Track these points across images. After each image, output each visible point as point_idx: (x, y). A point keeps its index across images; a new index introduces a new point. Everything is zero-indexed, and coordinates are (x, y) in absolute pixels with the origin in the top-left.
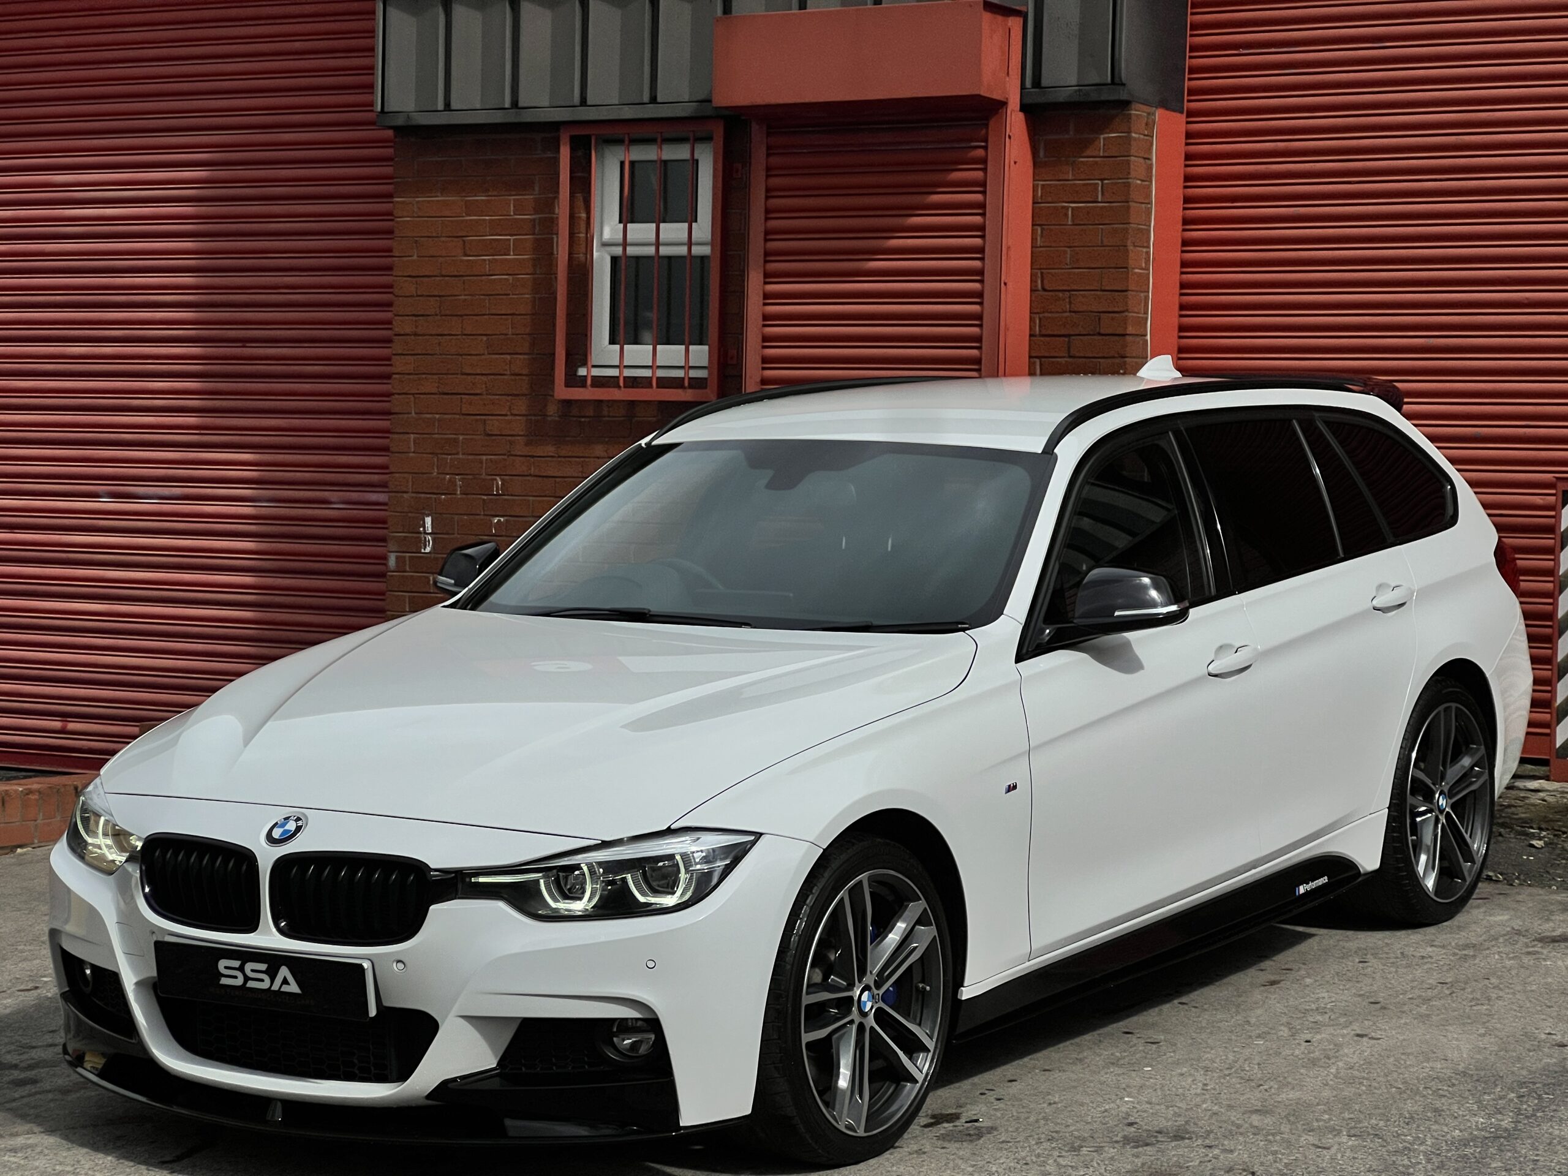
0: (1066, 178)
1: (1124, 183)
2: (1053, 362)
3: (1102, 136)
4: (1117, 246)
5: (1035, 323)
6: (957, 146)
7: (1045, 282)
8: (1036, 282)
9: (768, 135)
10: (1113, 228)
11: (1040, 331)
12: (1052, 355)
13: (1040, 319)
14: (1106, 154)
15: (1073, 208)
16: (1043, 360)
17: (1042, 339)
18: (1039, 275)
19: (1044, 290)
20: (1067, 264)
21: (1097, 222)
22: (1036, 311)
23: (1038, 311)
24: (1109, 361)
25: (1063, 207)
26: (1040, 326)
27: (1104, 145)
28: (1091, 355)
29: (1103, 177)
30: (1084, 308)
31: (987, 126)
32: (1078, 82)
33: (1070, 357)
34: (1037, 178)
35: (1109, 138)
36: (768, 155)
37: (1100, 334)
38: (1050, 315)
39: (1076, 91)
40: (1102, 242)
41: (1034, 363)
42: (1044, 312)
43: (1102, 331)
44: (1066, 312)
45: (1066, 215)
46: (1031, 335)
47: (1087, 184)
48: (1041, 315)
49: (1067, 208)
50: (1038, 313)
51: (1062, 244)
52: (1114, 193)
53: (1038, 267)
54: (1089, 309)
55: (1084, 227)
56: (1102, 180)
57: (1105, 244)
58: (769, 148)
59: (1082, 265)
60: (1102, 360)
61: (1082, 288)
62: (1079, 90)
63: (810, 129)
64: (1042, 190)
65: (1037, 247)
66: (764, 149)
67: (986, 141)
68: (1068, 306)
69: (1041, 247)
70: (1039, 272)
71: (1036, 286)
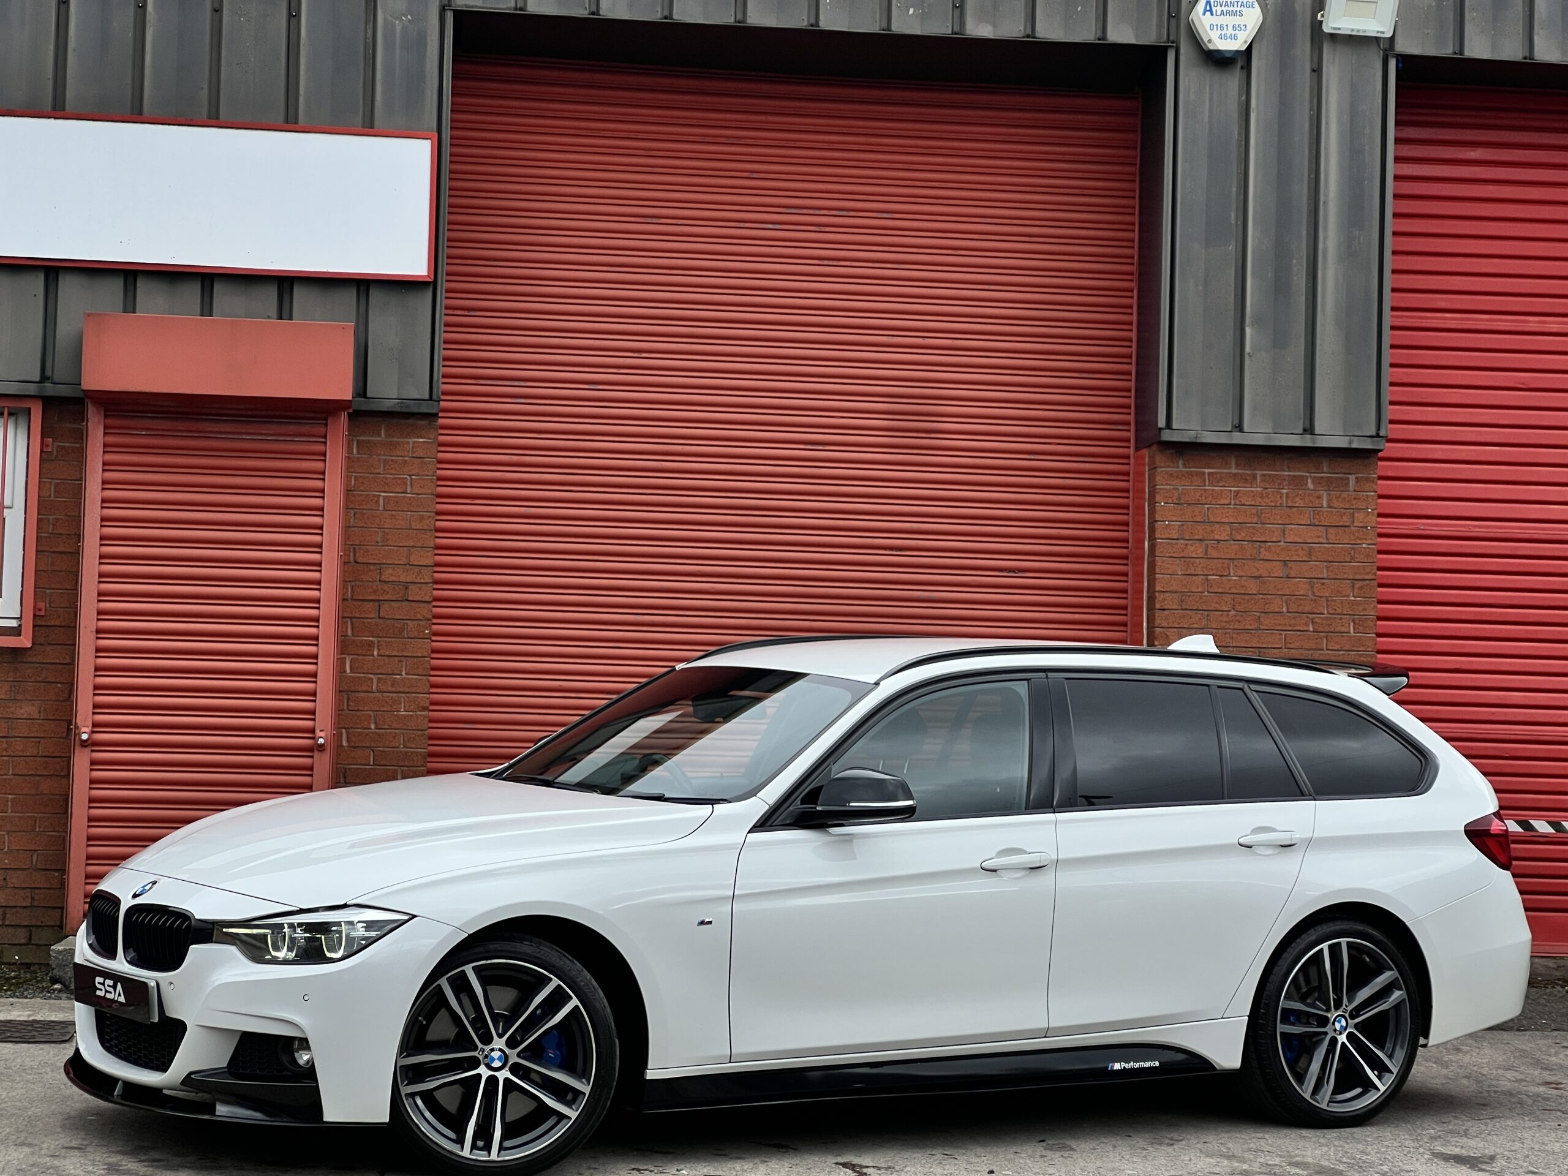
0: (378, 471)
1: (431, 479)
2: (363, 622)
3: (411, 440)
4: (425, 530)
5: (347, 589)
6: (296, 439)
7: (357, 555)
8: (349, 555)
9: (106, 416)
10: (420, 515)
11: (352, 596)
12: (362, 616)
13: (352, 587)
14: (414, 455)
15: (384, 496)
16: (354, 620)
17: (354, 603)
18: (352, 550)
19: (356, 562)
20: (377, 542)
21: (405, 509)
22: (348, 579)
23: (350, 579)
24: (416, 622)
25: (375, 496)
26: (352, 591)
27: (413, 448)
28: (398, 617)
29: (411, 473)
30: (394, 579)
31: (326, 425)
32: (398, 394)
33: (379, 617)
34: (350, 470)
35: (417, 442)
36: (105, 434)
37: (407, 600)
38: (361, 583)
39: (398, 403)
40: (411, 525)
41: (347, 622)
42: (356, 581)
43: (410, 598)
44: (376, 581)
45: (377, 502)
46: (344, 600)
47: (397, 478)
48: (353, 583)
49: (380, 496)
50: (350, 581)
51: (373, 526)
52: (421, 487)
53: (351, 543)
54: (398, 580)
55: (394, 513)
56: (410, 476)
57: (413, 527)
58: (105, 427)
59: (391, 544)
60: (409, 622)
61: (391, 562)
62: (401, 403)
63: (150, 415)
64: (355, 480)
65: (350, 527)
66: (102, 428)
67: (325, 437)
68: (378, 577)
69: (353, 527)
70: (352, 547)
71: (349, 559)
